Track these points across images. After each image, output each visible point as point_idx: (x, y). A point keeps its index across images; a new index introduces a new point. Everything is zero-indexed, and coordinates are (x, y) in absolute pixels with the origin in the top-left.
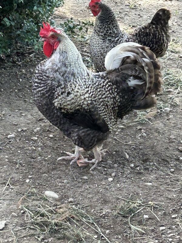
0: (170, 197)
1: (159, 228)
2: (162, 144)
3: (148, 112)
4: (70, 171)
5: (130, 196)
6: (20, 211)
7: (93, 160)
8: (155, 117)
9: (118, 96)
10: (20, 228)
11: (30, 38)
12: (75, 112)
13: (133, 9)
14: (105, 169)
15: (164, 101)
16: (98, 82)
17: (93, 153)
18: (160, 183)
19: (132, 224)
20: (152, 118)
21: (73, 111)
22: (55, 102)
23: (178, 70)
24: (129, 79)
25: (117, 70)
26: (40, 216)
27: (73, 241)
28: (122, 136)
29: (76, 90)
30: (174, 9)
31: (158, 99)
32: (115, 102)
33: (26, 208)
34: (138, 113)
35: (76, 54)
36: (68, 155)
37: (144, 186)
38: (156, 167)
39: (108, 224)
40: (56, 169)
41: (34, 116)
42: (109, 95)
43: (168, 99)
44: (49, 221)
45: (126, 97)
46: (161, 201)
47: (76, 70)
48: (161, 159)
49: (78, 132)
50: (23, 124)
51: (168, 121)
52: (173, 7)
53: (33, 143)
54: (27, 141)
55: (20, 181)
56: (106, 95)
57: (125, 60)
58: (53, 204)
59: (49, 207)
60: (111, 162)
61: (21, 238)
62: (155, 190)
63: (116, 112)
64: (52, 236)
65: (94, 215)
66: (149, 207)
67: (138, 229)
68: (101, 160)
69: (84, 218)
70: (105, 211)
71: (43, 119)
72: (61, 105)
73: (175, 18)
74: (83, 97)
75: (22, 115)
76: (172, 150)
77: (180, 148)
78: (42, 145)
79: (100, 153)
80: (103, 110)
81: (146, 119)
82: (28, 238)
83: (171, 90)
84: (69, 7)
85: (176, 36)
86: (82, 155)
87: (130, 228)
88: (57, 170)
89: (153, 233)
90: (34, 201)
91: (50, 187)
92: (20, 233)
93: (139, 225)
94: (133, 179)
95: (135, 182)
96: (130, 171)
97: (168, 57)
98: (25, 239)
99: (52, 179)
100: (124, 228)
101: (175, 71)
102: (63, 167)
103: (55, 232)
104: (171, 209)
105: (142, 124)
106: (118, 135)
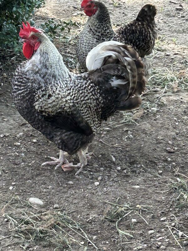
0: (158, 199)
1: (148, 232)
2: (149, 145)
3: (134, 113)
4: (54, 176)
5: (117, 200)
6: (4, 219)
7: (79, 164)
8: (142, 117)
9: (101, 98)
10: (4, 237)
11: (10, 40)
12: (57, 114)
13: (117, 7)
14: (92, 173)
15: (151, 101)
16: (80, 83)
17: (78, 157)
18: (147, 185)
19: (120, 229)
20: (138, 119)
21: (54, 114)
22: (35, 105)
23: (164, 68)
24: (112, 79)
25: (99, 71)
26: (25, 224)
27: (59, 248)
28: (108, 139)
29: (57, 92)
30: (159, 6)
31: (145, 99)
32: (98, 103)
33: (10, 216)
34: (124, 114)
35: (57, 55)
36: (53, 160)
37: (132, 189)
38: (143, 169)
39: (95, 229)
40: (40, 175)
41: (17, 121)
42: (92, 97)
43: (155, 99)
44: (33, 228)
45: (109, 98)
46: (149, 204)
47: (57, 72)
48: (149, 161)
49: (61, 135)
50: (6, 130)
51: (155, 122)
52: (158, 4)
53: (16, 149)
54: (10, 147)
55: (3, 188)
56: (88, 96)
57: (106, 59)
58: (38, 211)
59: (33, 214)
60: (97, 166)
61: (5, 247)
62: (143, 193)
63: (100, 114)
64: (37, 244)
65: (80, 221)
66: (137, 210)
67: (126, 234)
68: (86, 164)
69: (70, 224)
70: (92, 217)
71: (26, 124)
72: (42, 108)
73: (160, 16)
74: (64, 100)
75: (4, 120)
76: (160, 151)
77: (168, 149)
78: (25, 150)
79: (85, 157)
80: (86, 112)
81: (132, 120)
82: (13, 247)
83: (158, 89)
84: (50, 7)
85: (162, 34)
86: (67, 160)
87: (118, 233)
88: (42, 175)
89: (141, 237)
90: (18, 209)
91: (35, 194)
92: (4, 242)
93: (127, 230)
94: (120, 182)
95: (122, 185)
96: (117, 175)
97: (154, 56)
98: (9, 248)
99: (37, 185)
100: (112, 233)
101: (161, 70)
102: (48, 172)
103: (40, 240)
104: (160, 212)
105: (128, 125)
106: (104, 138)
